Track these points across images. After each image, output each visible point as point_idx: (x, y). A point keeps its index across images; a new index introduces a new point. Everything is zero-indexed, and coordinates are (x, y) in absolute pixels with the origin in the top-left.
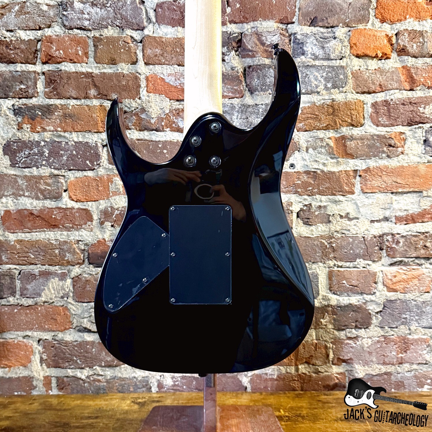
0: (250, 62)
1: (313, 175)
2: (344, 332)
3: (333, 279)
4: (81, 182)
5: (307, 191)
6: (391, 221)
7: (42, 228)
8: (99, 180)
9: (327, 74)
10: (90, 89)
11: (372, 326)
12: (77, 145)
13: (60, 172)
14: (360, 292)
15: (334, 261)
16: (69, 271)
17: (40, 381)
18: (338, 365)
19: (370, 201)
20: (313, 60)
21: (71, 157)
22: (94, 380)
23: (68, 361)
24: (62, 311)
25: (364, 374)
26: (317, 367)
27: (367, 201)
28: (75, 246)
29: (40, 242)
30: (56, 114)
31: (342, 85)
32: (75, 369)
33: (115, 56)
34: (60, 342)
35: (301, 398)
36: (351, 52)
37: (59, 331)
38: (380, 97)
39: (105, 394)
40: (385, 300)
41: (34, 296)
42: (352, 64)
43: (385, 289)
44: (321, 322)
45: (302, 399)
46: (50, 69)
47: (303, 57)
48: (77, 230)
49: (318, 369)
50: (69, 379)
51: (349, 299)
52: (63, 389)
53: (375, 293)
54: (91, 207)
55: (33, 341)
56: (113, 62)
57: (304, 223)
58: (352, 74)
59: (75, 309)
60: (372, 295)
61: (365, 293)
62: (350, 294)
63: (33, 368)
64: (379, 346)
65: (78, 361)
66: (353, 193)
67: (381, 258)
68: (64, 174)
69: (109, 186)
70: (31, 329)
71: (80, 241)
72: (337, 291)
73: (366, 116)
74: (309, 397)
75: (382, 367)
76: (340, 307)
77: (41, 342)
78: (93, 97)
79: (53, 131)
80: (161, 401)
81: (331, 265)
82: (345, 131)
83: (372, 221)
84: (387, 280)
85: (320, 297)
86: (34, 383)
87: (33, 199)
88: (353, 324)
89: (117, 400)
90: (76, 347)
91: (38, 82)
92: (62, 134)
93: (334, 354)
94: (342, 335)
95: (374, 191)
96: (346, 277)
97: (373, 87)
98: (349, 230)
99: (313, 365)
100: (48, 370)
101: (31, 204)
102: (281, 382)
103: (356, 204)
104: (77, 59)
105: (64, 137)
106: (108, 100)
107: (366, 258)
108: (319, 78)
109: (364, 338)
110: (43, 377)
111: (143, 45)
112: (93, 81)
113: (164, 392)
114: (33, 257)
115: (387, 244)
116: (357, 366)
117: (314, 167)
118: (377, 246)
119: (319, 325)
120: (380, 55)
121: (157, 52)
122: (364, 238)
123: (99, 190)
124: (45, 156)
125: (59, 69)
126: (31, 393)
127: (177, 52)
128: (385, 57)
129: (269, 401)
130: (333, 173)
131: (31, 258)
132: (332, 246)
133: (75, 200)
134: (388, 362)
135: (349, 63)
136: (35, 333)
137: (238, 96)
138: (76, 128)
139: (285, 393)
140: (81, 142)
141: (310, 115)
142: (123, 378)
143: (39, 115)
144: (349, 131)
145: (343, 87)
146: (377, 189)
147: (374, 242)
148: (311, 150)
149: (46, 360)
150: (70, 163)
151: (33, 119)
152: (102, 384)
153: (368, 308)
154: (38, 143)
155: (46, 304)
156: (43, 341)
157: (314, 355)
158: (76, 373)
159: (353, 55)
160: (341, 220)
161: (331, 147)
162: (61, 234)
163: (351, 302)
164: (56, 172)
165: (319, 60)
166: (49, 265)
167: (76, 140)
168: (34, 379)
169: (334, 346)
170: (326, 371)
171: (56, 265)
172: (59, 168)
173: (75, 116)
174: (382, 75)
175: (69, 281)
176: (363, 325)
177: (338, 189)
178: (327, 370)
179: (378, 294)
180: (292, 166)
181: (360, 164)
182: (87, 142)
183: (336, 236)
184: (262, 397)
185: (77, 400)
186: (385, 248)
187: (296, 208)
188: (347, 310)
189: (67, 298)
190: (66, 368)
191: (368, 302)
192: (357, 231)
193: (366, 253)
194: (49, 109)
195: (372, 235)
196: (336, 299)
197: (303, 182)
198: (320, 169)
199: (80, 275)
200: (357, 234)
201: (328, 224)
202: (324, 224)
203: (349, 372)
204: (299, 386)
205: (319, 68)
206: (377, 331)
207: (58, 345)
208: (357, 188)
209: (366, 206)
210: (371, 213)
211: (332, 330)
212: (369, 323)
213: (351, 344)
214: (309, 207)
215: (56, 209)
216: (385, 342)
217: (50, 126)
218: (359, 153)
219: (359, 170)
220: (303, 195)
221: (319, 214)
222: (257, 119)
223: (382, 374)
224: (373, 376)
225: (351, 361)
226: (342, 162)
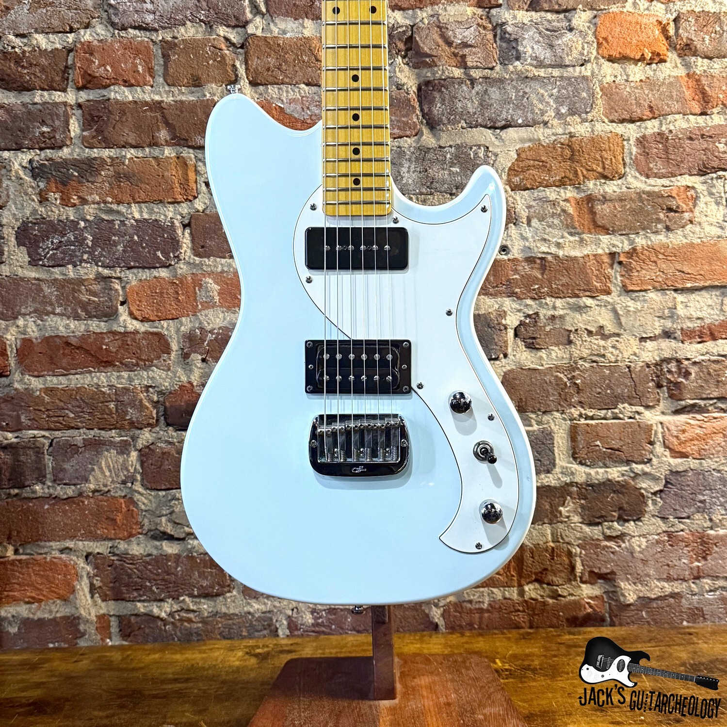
0: (429, 74)
1: (541, 264)
2: (600, 527)
3: (579, 438)
4: (150, 288)
5: (530, 291)
6: (675, 338)
7: (87, 367)
8: (178, 284)
9: (559, 91)
10: (159, 130)
11: (646, 516)
12: (140, 225)
13: (112, 272)
14: (625, 459)
15: (579, 408)
16: (134, 438)
17: (91, 623)
18: (591, 584)
19: (639, 305)
20: (536, 68)
21: (131, 246)
22: (181, 620)
23: (136, 589)
24: (123, 506)
25: (635, 596)
26: (555, 588)
27: (632, 305)
28: (142, 395)
29: (84, 390)
30: (103, 173)
31: (586, 108)
32: (149, 601)
33: (200, 73)
34: (124, 557)
35: (530, 639)
36: (598, 53)
37: (120, 539)
38: (652, 127)
39: (201, 643)
40: (667, 473)
41: (76, 481)
42: (602, 72)
43: (667, 453)
44: (560, 512)
45: (532, 641)
46: (91, 98)
47: (517, 63)
48: (146, 368)
49: (557, 590)
50: (139, 619)
51: (606, 472)
52: (129, 636)
53: (650, 460)
54: (167, 329)
55: (78, 557)
56: (197, 83)
57: (527, 347)
58: (602, 90)
59: (146, 501)
60: (645, 463)
61: (633, 461)
62: (608, 463)
63: (78, 602)
64: (659, 550)
65: (154, 588)
66: (608, 293)
67: (659, 401)
68: (119, 275)
69: (196, 293)
70: (72, 538)
71: (151, 386)
72: (585, 459)
73: (627, 160)
74: (544, 638)
75: (666, 584)
76: (592, 485)
77: (91, 557)
78: (163, 143)
79: (98, 203)
80: (295, 651)
81: (575, 416)
82: (593, 186)
83: (643, 339)
84: (670, 438)
85: (557, 470)
86: (82, 627)
87: (68, 318)
88: (614, 513)
89: (222, 652)
90: (149, 564)
91: (71, 121)
92: (115, 207)
93: (583, 565)
94: (595, 532)
95: (645, 288)
96: (601, 434)
97: (639, 111)
98: (604, 355)
99: (548, 584)
100: (103, 605)
101: (67, 327)
102: (496, 615)
103: (615, 311)
104: (136, 80)
105: (118, 212)
106: (189, 147)
107: (633, 402)
108: (547, 98)
109: (634, 537)
110: (96, 616)
111: (246, 53)
112: (163, 116)
113: (298, 636)
114: (72, 415)
115: (669, 377)
116: (622, 584)
117: (540, 250)
118: (653, 380)
119: (556, 517)
120: (648, 56)
121: (269, 63)
122: (629, 367)
123: (179, 301)
124: (87, 245)
125: (105, 98)
126: (77, 644)
127: (304, 62)
128: (657, 59)
129: (475, 645)
130: (574, 259)
131: (68, 417)
132: (575, 384)
133: (140, 318)
134: (675, 577)
135: (596, 71)
136: (80, 543)
137: (408, 133)
138: (137, 196)
139: (503, 633)
140: (146, 220)
141: (532, 162)
142: (229, 615)
143: (75, 176)
144: (599, 187)
145: (587, 113)
146: (649, 284)
147: (647, 375)
148: (535, 222)
149: (100, 587)
150: (129, 257)
151: (64, 184)
152: (195, 626)
153: (637, 487)
154: (75, 224)
155: (96, 494)
156: (94, 556)
157: (549, 569)
158: (151, 608)
159: (603, 57)
160: (589, 339)
161: (569, 215)
162: (118, 377)
163: (610, 477)
164: (106, 272)
165: (544, 67)
166: (100, 429)
167: (137, 216)
168: (81, 621)
169: (583, 552)
170: (571, 594)
171: (111, 429)
172: (111, 264)
173: (134, 175)
174: (652, 90)
175: (134, 454)
176: (630, 516)
177: (583, 286)
178: (572, 592)
179: (655, 461)
180: (504, 250)
181: (621, 244)
182: (156, 220)
183: (581, 366)
184: (464, 639)
185: (154, 654)
186: (665, 384)
187: (512, 320)
188: (603, 491)
189: (132, 484)
190: (133, 601)
191: (640, 475)
192: (618, 356)
193: (634, 393)
194: (91, 166)
195: (643, 362)
196: (585, 473)
197: (523, 276)
198: (551, 254)
199: (153, 443)
200: (616, 361)
201: (567, 347)
202: (561, 347)
203: (610, 595)
204: (525, 620)
205: (545, 81)
206: (654, 524)
207: (120, 562)
208: (615, 284)
209: (631, 313)
210: (640, 326)
211: (580, 525)
212: (641, 511)
213: (611, 548)
214: (535, 319)
215: (109, 335)
216: (670, 543)
217: (93, 194)
218: (617, 223)
219: (619, 253)
220: (525, 299)
221: (551, 329)
222: (442, 172)
223: (666, 596)
224: (651, 600)
225: (613, 576)
226: (588, 240)
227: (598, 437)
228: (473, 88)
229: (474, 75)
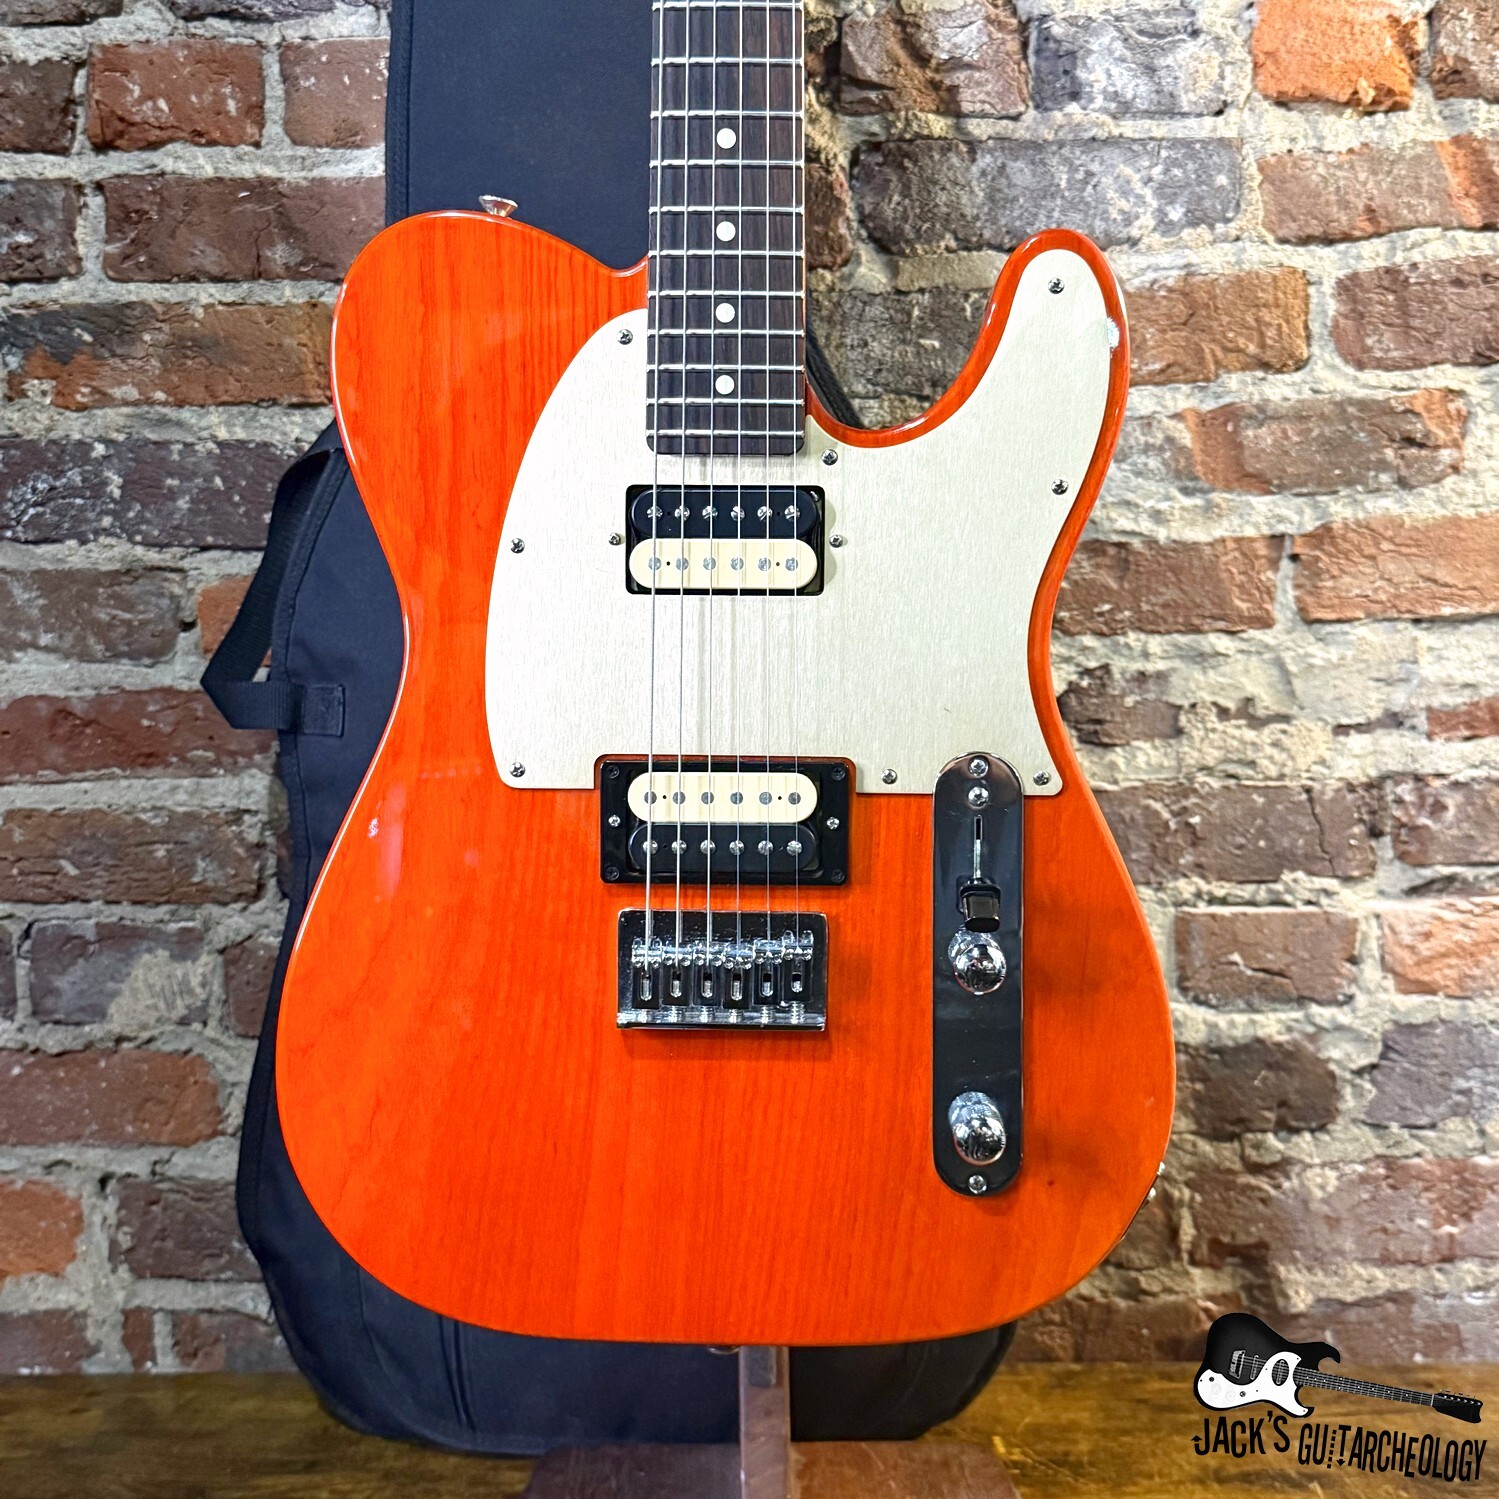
0: (876, 128)
1: (1117, 557)
2: (1236, 1144)
3: (1194, 946)
5: (1091, 617)
6: (1413, 728)
7: (106, 766)
9: (1167, 171)
10: (272, 244)
11: (1340, 1120)
12: (229, 453)
13: (168, 556)
14: (1294, 994)
15: (1196, 879)
16: (209, 925)
17: (112, 1327)
18: (1214, 1267)
19: (1334, 654)
20: (1114, 117)
21: (207, 499)
23: (211, 1256)
25: (1310, 1299)
26: (1133, 1274)
27: (1319, 654)
28: (227, 830)
29: (99, 816)
30: (147, 337)
31: (1225, 210)
32: (241, 1281)
34: (180, 1184)
35: (1074, 1388)
36: (1255, 87)
37: (176, 1144)
38: (1370, 255)
40: (1389, 1026)
41: (81, 1017)
42: (1263, 129)
43: (1390, 983)
45: (1078, 1394)
46: (123, 169)
47: (1073, 108)
48: (234, 770)
49: (1136, 1281)
50: (217, 1320)
51: (1253, 1022)
52: (195, 1355)
53: (1350, 998)
55: (83, 1182)
56: (357, 138)
57: (1081, 740)
58: (1261, 169)
59: (233, 1064)
60: (1340, 1004)
61: (1312, 1000)
62: (1256, 1001)
63: (82, 1281)
64: (1365, 1196)
65: (249, 1254)
66: (1266, 623)
67: (1373, 866)
68: (181, 564)
70: (73, 1139)
71: (247, 811)
72: (1207, 993)
73: (1315, 328)
74: (1104, 1385)
75: (1378, 1273)
76: (1220, 1051)
77: (112, 1185)
78: (280, 271)
79: (135, 404)
81: (1187, 896)
82: (1238, 386)
83: (1341, 729)
84: (1397, 950)
86: (91, 1335)
87: (67, 657)
88: (1268, 1114)
91: (80, 221)
92: (170, 412)
93: (1197, 1226)
94: (1226, 1154)
95: (1349, 614)
96: (1241, 938)
97: (1344, 219)
98: (1252, 764)
99: (1119, 1266)
100: (138, 1286)
101: (64, 676)
103: (1280, 664)
104: (222, 130)
105: (179, 424)
107: (1316, 868)
108: (1138, 187)
109: (1310, 1166)
110: (123, 1312)
112: (281, 212)
114: (73, 871)
115: (1398, 813)
116: (1282, 1270)
117: (1117, 526)
118: (1361, 820)
120: (1368, 95)
122: (1308, 790)
124: (110, 496)
125: (155, 171)
126: (80, 1369)
128: (1388, 103)
130: (1194, 547)
131: (66, 875)
132: (1188, 825)
134: (1400, 1255)
135: (1250, 126)
136: (90, 1154)
137: (827, 258)
138: (221, 388)
139: (1016, 1373)
140: (242, 443)
143: (85, 343)
144: (1251, 388)
145: (1227, 221)
146: (1358, 606)
147: (1347, 809)
149: (131, 1250)
150: (203, 523)
151: (63, 360)
153: (1323, 1055)
154: (84, 447)
155: (125, 1045)
156: (119, 1180)
158: (240, 1297)
159: (1267, 97)
160: (1220, 726)
161: (1182, 449)
162: (174, 789)
163: (1261, 1033)
164: (153, 557)
165: (1134, 116)
166: (135, 903)
167: (223, 434)
168: (89, 1322)
169: (1198, 1198)
170: (1169, 1291)
171: (158, 904)
172: (164, 540)
173: (217, 343)
174: (1374, 173)
175: (209, 961)
176: (1304, 1119)
177: (1210, 609)
178: (1169, 1283)
179: (1361, 1000)
181: (1294, 515)
182: (266, 445)
183: (1203, 784)
186: (1388, 829)
188: (1244, 1063)
189: (205, 1024)
190: (203, 1280)
191: (1326, 1030)
192: (1284, 765)
193: (1318, 848)
194: (121, 322)
195: (1340, 779)
196: (1205, 1022)
197: (1076, 582)
198: (1140, 534)
199: (250, 937)
200: (1282, 777)
201: (1172, 741)
202: (1157, 742)
203: (1256, 1293)
204: (1066, 1344)
205: (1135, 147)
206: (1357, 1140)
207: (178, 1197)
208: (1282, 605)
209: (1316, 671)
210: (1338, 699)
211: (1191, 1137)
212: (1327, 1110)
213: (1260, 1189)
214: (1101, 678)
215: (158, 696)
216: (1391, 1181)
217: (126, 384)
218: (1290, 470)
219: (1291, 536)
220: (1079, 633)
221: (1137, 702)
222: (900, 348)
223: (1378, 1298)
224: (1344, 1304)
225: (1263, 1251)
226: (1224, 505)
227: (1236, 944)
228: (974, 160)
229: (976, 132)
